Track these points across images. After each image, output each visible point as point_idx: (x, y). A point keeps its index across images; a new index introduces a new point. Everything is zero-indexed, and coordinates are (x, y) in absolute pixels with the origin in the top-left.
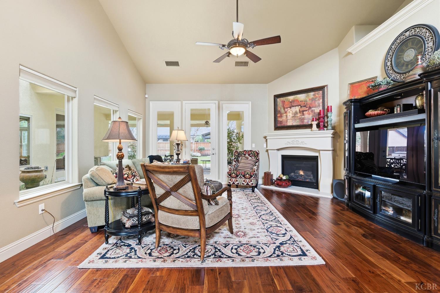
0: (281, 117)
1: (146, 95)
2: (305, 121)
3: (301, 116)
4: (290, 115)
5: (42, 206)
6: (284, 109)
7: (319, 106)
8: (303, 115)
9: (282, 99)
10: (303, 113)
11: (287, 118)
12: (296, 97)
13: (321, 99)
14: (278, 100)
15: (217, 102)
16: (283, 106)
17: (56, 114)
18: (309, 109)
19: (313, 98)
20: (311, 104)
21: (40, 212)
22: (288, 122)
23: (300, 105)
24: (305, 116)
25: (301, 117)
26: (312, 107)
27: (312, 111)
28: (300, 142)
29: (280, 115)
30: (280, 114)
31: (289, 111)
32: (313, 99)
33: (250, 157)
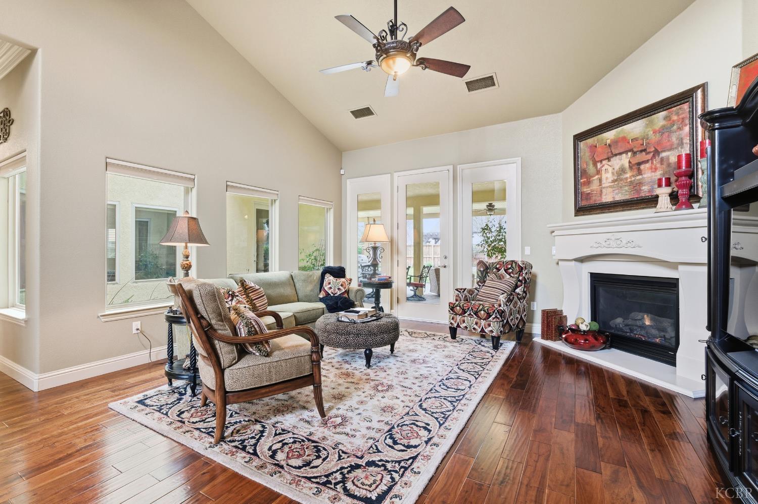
0: (588, 183)
1: (341, 171)
2: (643, 188)
3: (633, 176)
4: (607, 178)
5: (137, 324)
6: (595, 164)
7: (681, 144)
8: (640, 172)
9: (590, 141)
10: (639, 169)
11: (600, 185)
12: (622, 130)
13: (686, 125)
14: (582, 145)
15: (451, 168)
16: (593, 157)
17: (257, 209)
18: (654, 156)
19: (663, 127)
20: (659, 143)
21: (135, 331)
22: (604, 194)
23: (630, 151)
24: (645, 176)
25: (633, 179)
26: (662, 151)
27: (662, 160)
28: (624, 242)
29: (585, 180)
30: (587, 178)
31: (606, 167)
32: (662, 131)
33: (507, 275)
